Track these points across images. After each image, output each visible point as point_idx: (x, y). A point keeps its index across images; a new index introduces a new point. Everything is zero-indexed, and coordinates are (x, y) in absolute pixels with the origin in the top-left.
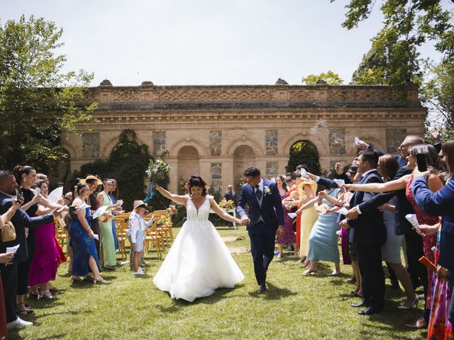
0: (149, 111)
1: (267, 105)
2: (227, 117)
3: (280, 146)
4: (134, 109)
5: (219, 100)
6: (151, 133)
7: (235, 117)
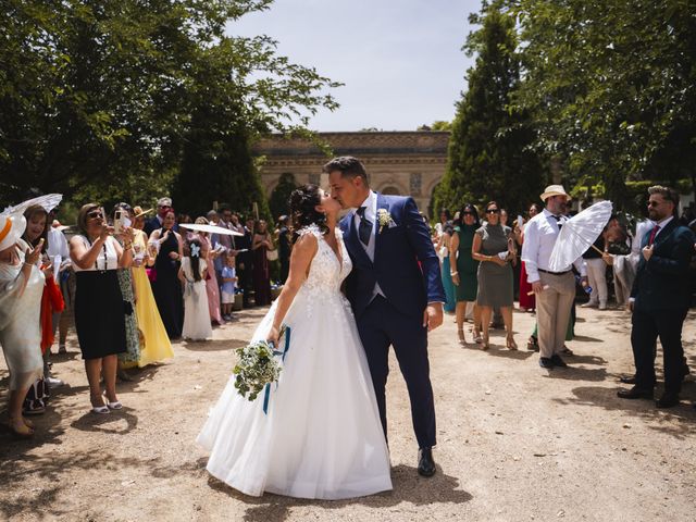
0: (305, 156)
1: (412, 151)
2: (376, 162)
3: (423, 187)
4: (291, 154)
5: (368, 145)
6: (307, 176)
7: (383, 162)
